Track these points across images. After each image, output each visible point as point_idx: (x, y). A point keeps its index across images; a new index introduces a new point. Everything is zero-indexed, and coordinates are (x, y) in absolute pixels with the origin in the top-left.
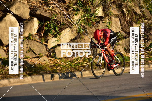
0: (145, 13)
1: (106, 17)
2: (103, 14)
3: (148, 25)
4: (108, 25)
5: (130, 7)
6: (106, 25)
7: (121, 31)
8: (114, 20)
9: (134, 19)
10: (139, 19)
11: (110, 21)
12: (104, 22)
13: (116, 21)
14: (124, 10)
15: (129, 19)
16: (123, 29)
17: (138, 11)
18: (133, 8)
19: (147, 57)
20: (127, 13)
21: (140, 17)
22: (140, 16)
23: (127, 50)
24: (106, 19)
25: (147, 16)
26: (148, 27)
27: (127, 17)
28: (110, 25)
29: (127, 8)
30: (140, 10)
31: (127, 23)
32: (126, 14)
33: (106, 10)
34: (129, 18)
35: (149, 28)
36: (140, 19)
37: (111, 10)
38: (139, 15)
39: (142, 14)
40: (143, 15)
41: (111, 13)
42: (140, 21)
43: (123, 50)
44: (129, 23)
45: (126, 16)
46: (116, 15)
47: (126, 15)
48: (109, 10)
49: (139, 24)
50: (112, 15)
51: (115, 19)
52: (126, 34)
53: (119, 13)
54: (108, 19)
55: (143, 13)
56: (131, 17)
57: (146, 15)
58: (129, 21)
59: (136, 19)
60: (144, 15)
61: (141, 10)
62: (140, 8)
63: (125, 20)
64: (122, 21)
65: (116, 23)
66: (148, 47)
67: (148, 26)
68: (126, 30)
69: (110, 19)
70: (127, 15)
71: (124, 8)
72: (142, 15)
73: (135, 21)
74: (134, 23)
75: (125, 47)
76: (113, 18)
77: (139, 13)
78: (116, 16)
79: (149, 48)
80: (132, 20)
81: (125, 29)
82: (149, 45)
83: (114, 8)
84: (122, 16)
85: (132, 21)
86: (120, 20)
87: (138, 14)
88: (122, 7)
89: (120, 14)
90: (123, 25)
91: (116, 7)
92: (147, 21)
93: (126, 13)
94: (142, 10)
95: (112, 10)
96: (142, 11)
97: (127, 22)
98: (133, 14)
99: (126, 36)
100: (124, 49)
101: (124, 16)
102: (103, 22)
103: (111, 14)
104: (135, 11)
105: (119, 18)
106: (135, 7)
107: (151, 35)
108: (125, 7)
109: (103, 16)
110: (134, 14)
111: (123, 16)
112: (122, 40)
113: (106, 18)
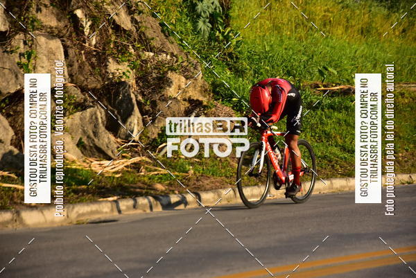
0: (146, 28)
1: (16, 33)
2: (8, 24)
3: (155, 68)
4: (24, 60)
5: (97, 6)
6: (17, 60)
7: (70, 85)
8: (44, 47)
9: (112, 46)
10: (126, 47)
11: (31, 47)
12: (9, 49)
13: (51, 48)
14: (79, 13)
15: (95, 46)
16: (74, 78)
17: (125, 21)
18: (109, 8)
19: (150, 171)
20: (89, 23)
21: (132, 39)
22: (130, 36)
23: (87, 147)
24: (18, 41)
25: (153, 39)
26: (154, 75)
27: (88, 37)
28: (33, 62)
29: (88, 7)
30: (129, 18)
31: (88, 59)
32: (83, 28)
33: (16, 9)
34: (94, 42)
35: (159, 79)
36: (131, 47)
37: (33, 10)
38: (127, 34)
39: (137, 31)
40: (140, 36)
41: (32, 22)
42: (131, 54)
43: (76, 147)
44: (94, 60)
45: (86, 34)
46: (51, 28)
47: (83, 32)
48: (27, 9)
49: (127, 64)
50: (38, 29)
51: (46, 43)
52: (84, 95)
53: (61, 24)
54: (25, 43)
55: (140, 28)
56: (102, 38)
57: (150, 36)
58: (94, 53)
59: (118, 47)
60: (144, 34)
61: (132, 18)
62: (130, 11)
63: (82, 48)
64: (71, 52)
65: (53, 57)
66: (155, 140)
67: (156, 71)
68: (85, 83)
69: (32, 40)
70: (87, 31)
71: (78, 8)
72: (135, 35)
73: (115, 51)
74: (110, 60)
75: (81, 139)
76: (42, 40)
77: (125, 28)
78: (52, 34)
79: (157, 143)
80: (104, 49)
81: (83, 79)
82: (159, 134)
83: (46, 6)
84: (71, 33)
85: (104, 54)
86: (66, 48)
87: (125, 31)
88: (70, 3)
89: (66, 26)
90: (76, 65)
91: (52, 4)
92: (152, 54)
93: (84, 24)
94: (137, 17)
95: (37, 12)
96: (136, 22)
97: (88, 54)
98: (106, 30)
99: (85, 100)
100: (78, 145)
101: (77, 35)
102: (7, 52)
103: (36, 24)
104: (114, 20)
105: (63, 41)
106: (113, 7)
107: (163, 100)
108: (81, 4)
109: (6, 32)
110: (111, 31)
111: (74, 35)
112: (71, 114)
113: (17, 37)
